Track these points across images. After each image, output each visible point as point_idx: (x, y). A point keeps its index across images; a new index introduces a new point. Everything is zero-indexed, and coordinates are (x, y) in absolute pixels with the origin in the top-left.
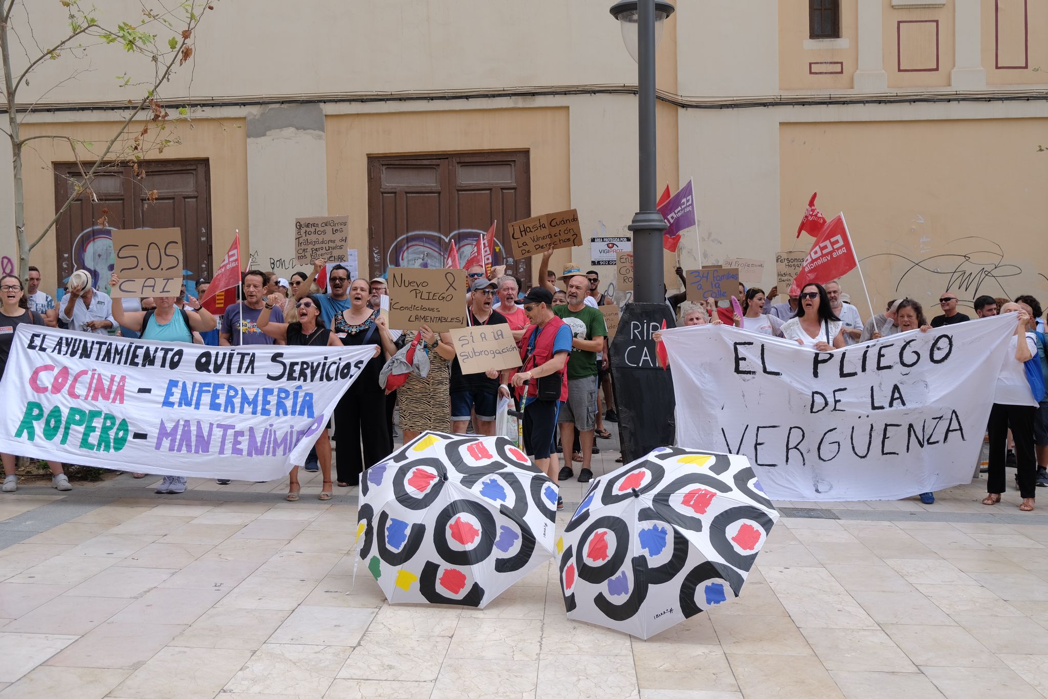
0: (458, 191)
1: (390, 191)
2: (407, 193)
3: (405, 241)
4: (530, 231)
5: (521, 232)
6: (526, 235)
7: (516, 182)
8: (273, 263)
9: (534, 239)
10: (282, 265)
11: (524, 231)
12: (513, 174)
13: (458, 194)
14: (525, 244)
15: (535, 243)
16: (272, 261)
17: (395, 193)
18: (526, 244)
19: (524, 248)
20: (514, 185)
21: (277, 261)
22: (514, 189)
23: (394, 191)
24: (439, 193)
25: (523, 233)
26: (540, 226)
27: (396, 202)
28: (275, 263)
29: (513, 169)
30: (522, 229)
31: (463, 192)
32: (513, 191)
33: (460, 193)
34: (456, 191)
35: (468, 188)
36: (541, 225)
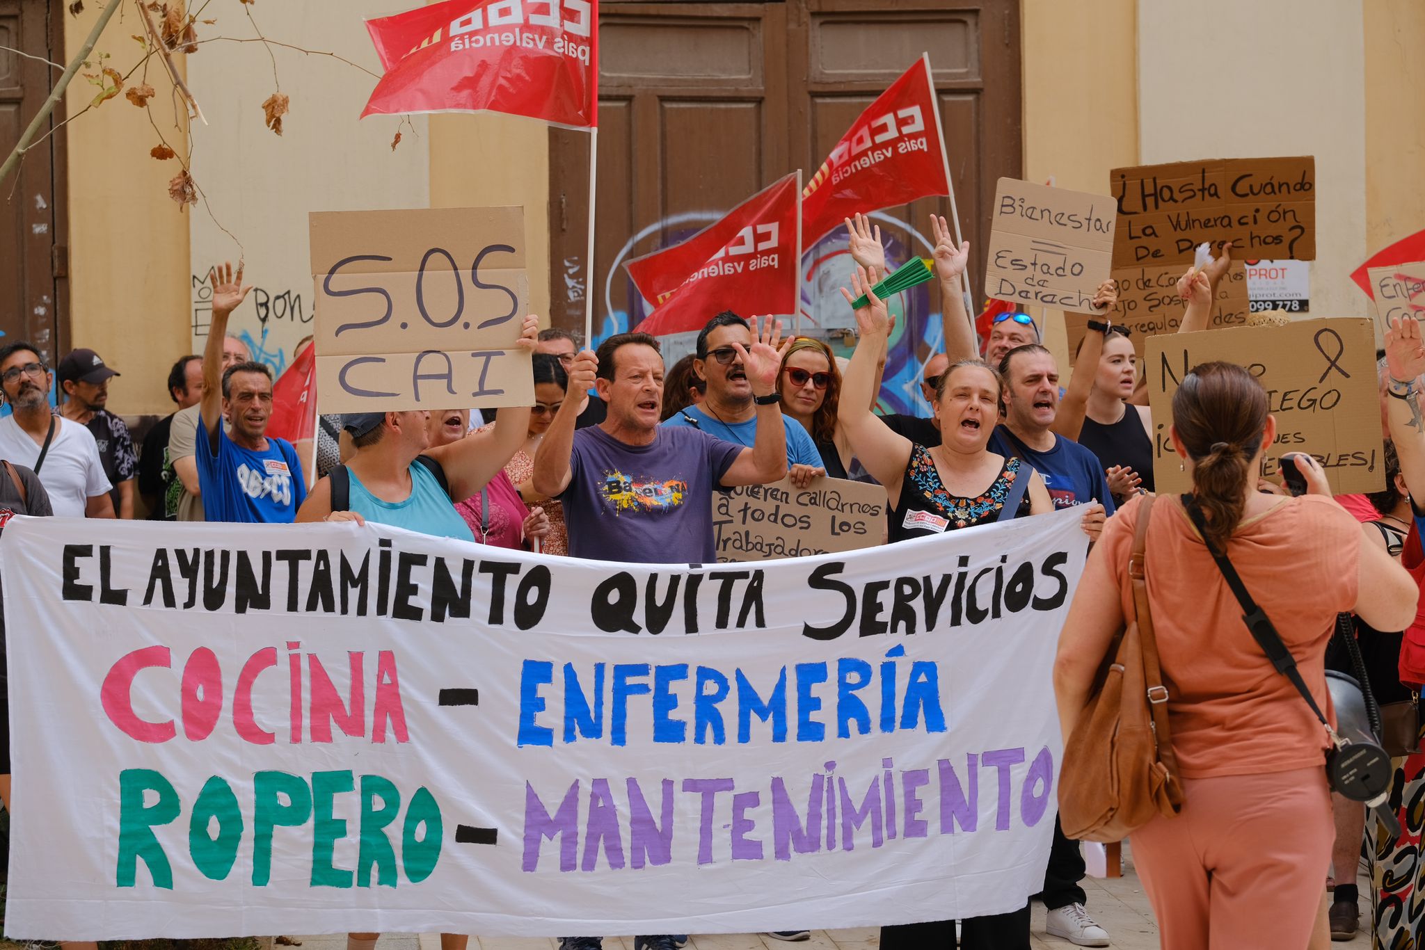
0: (815, 95)
1: (614, 92)
2: (663, 99)
3: (659, 241)
4: (1172, 198)
5: (1144, 196)
6: (1157, 207)
7: (982, 72)
8: (265, 305)
9: (1178, 222)
10: (292, 309)
11: (1155, 194)
12: (973, 47)
13: (814, 105)
14: (1149, 231)
15: (1180, 235)
16: (262, 299)
17: (629, 99)
18: (1154, 233)
19: (1145, 241)
20: (975, 80)
21: (278, 298)
22: (975, 91)
23: (628, 92)
24: (759, 101)
25: (1150, 201)
26: (1203, 190)
27: (630, 125)
28: (270, 305)
29: (972, 37)
30: (1149, 189)
31: (828, 100)
32: (970, 98)
33: (819, 101)
34: (808, 97)
35: (842, 88)
36: (1207, 186)
